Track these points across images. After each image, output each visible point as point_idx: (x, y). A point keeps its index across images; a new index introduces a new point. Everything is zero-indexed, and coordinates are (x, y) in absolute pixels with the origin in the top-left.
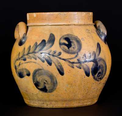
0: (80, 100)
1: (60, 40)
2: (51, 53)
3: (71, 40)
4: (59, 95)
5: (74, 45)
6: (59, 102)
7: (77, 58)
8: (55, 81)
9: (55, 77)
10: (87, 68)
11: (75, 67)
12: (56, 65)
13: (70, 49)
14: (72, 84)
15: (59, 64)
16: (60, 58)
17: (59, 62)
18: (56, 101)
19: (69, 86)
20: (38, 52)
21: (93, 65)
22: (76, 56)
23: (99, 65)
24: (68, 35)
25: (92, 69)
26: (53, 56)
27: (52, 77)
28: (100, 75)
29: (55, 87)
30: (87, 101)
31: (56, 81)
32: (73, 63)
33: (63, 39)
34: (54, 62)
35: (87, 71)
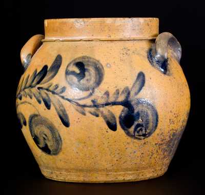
0: (107, 170)
1: (68, 66)
2: (51, 89)
3: (86, 67)
4: (68, 160)
5: (90, 75)
6: (73, 172)
7: (93, 98)
8: (57, 135)
9: (56, 129)
10: (110, 116)
11: (88, 114)
12: (56, 109)
13: (82, 81)
14: (85, 143)
15: (61, 108)
16: (63, 97)
17: (62, 104)
18: (67, 170)
19: (81, 146)
20: (35, 87)
21: (123, 111)
22: (91, 94)
23: (136, 111)
24: (83, 58)
25: (120, 117)
26: (53, 93)
27: (52, 128)
28: (141, 130)
29: (60, 146)
30: (125, 174)
31: (60, 136)
32: (84, 106)
33: (74, 64)
34: (53, 104)
35: (111, 122)
